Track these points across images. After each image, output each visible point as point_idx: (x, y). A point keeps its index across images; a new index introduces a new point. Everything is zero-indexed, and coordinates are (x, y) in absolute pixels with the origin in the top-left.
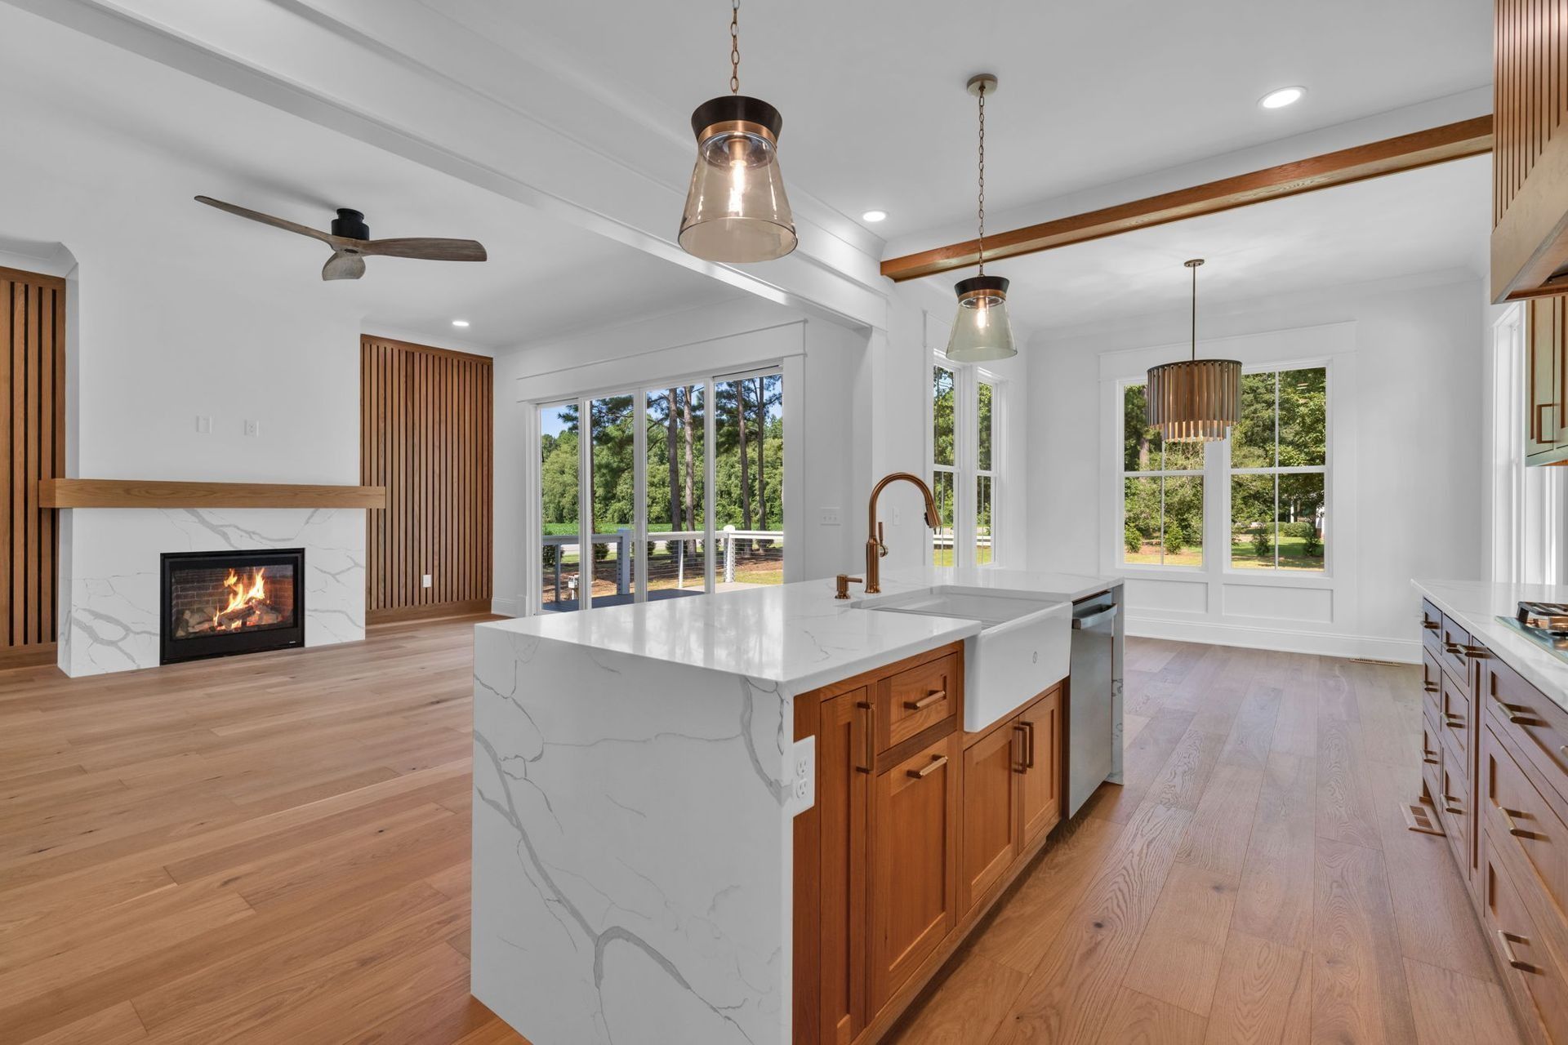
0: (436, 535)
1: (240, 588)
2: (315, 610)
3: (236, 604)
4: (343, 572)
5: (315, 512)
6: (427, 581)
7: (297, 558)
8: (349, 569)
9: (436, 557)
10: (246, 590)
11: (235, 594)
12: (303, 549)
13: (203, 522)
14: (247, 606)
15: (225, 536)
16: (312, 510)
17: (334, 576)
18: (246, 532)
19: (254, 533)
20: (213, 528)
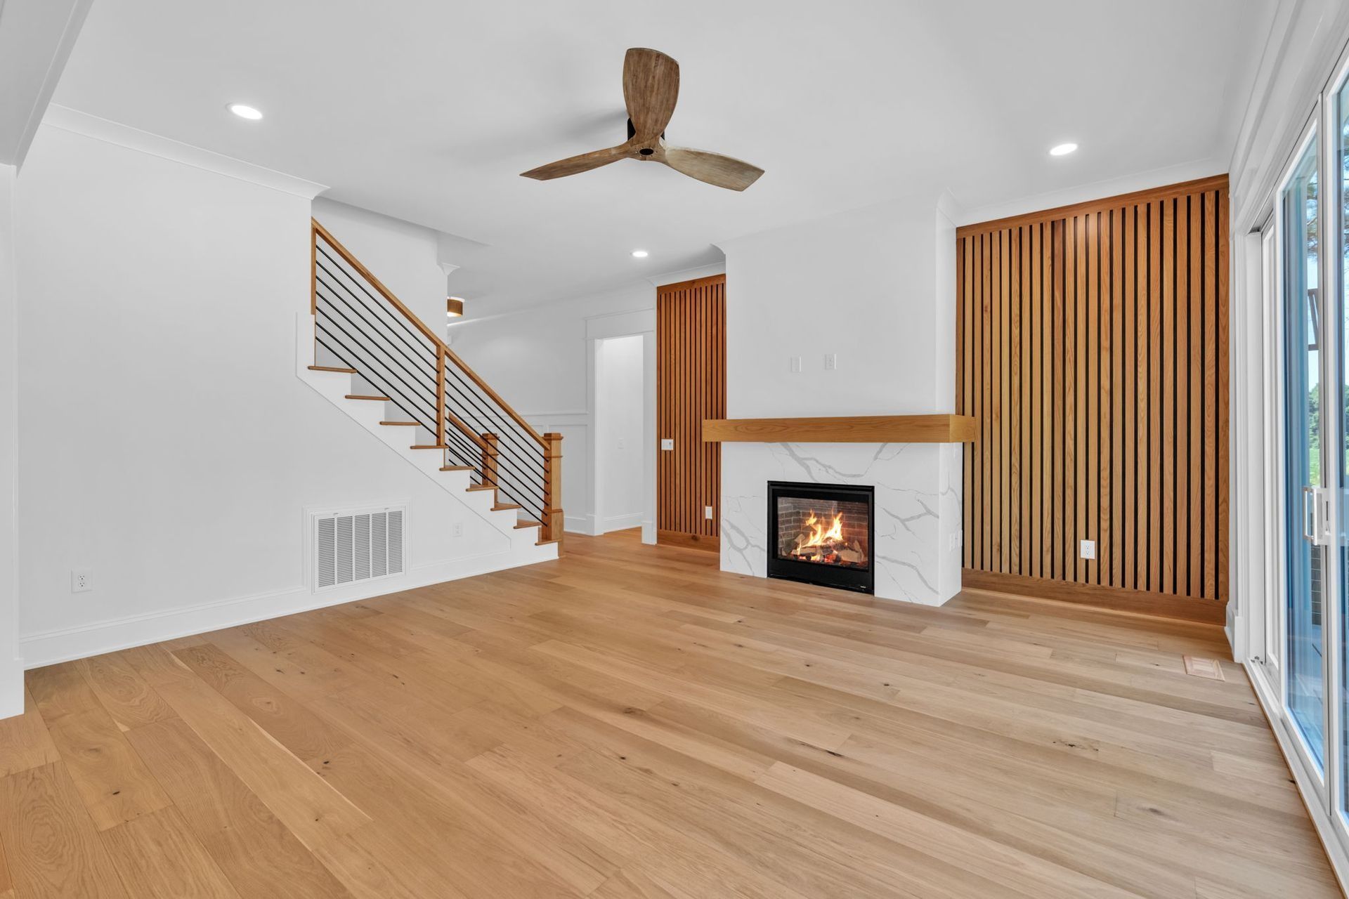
0: (1105, 482)
1: (819, 528)
2: (884, 558)
3: (816, 540)
4: (912, 518)
5: (883, 447)
6: (1088, 549)
7: (868, 496)
8: (919, 516)
9: (1105, 516)
10: (825, 530)
11: (815, 534)
12: (873, 487)
13: (793, 455)
14: (823, 544)
15: (807, 468)
16: (880, 444)
17: (903, 521)
18: (824, 466)
19: (830, 467)
20: (801, 461)
